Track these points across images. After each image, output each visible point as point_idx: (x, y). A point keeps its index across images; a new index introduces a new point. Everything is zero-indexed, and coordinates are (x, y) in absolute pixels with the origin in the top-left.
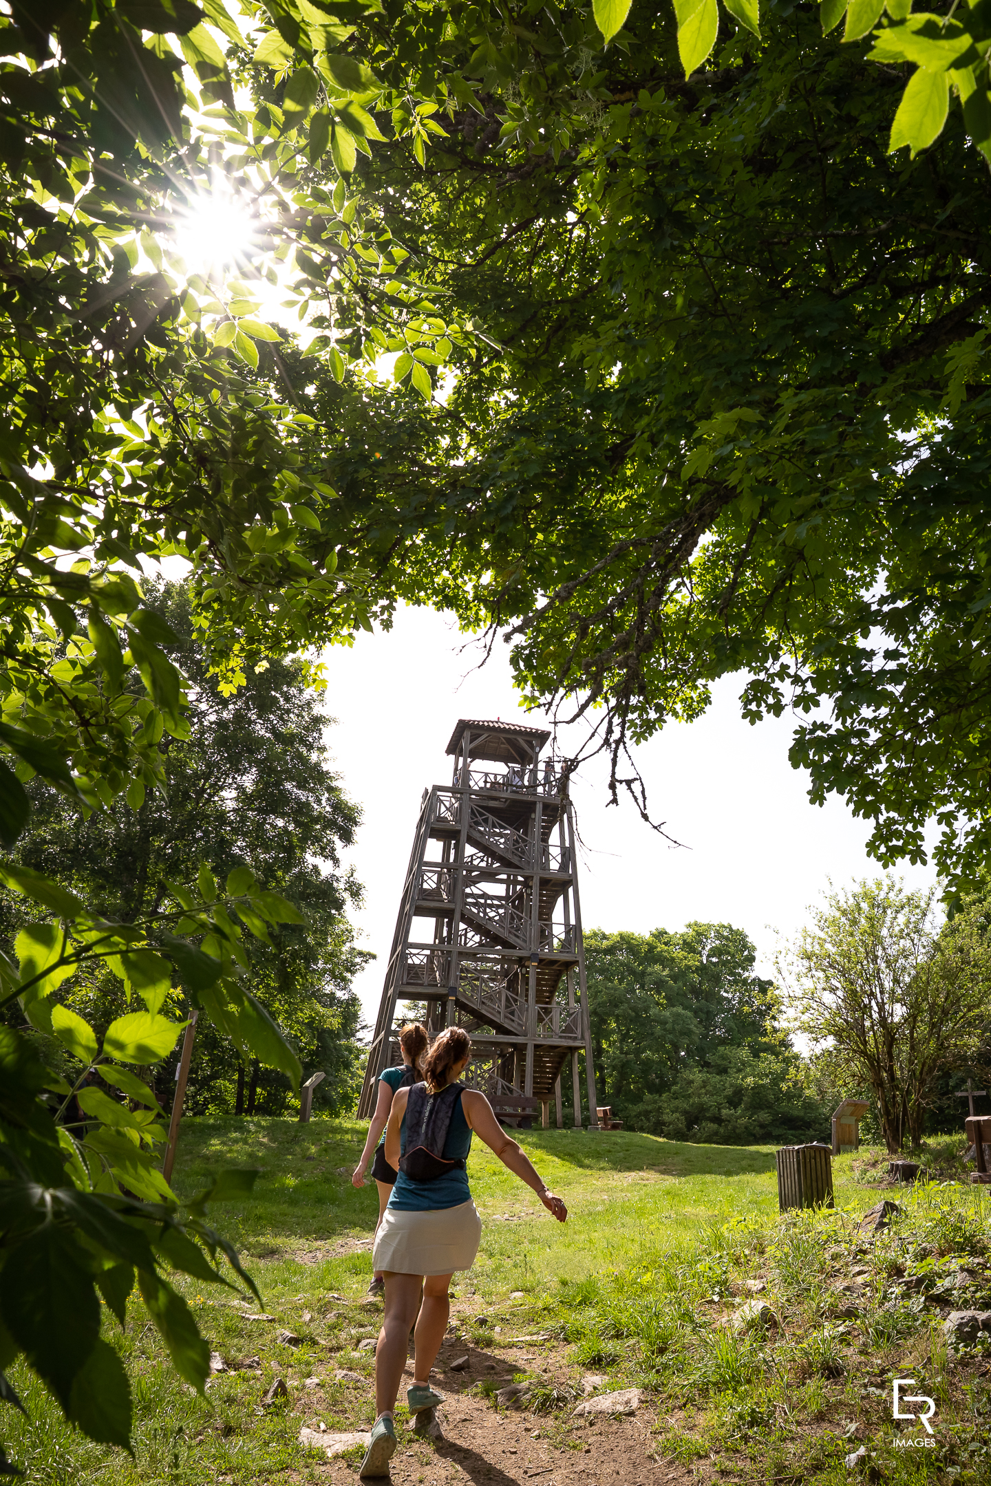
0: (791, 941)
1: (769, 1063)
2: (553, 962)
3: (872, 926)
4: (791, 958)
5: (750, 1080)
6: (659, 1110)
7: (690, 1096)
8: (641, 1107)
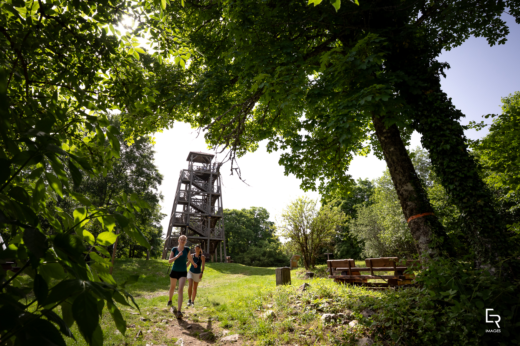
1: (273, 244)
2: (215, 217)
3: (301, 208)
5: (268, 249)
6: (243, 258)
7: (252, 254)
8: (239, 257)
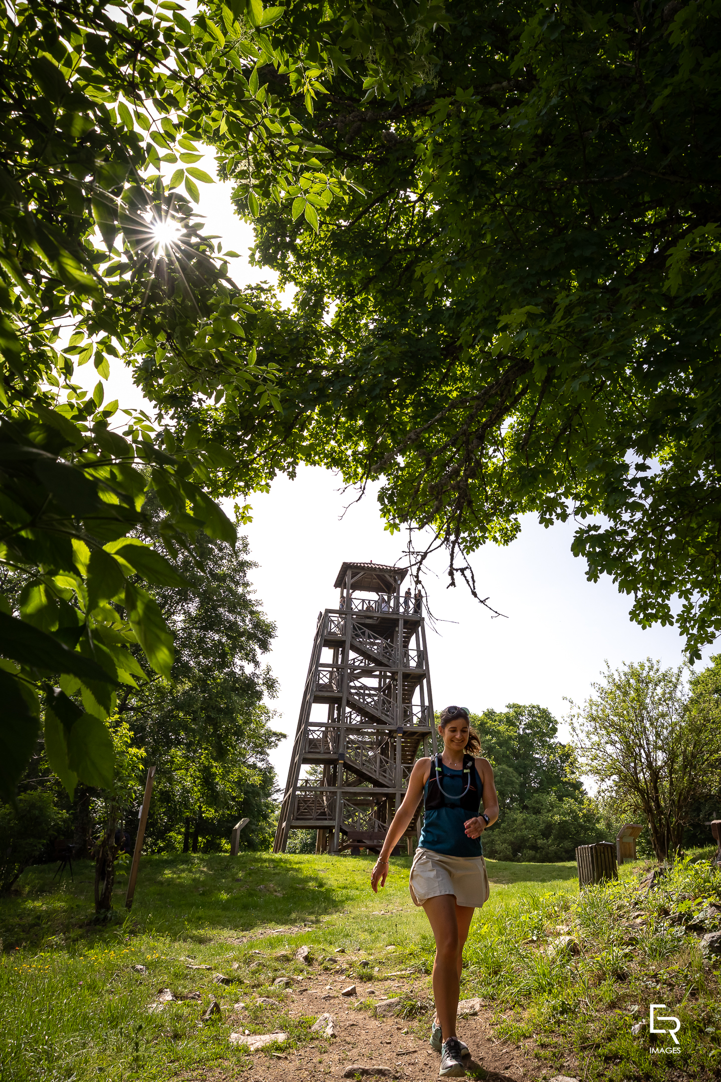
0: (582, 708)
2: (414, 734)
3: (639, 695)
4: (581, 720)
5: (557, 817)
7: (514, 831)
